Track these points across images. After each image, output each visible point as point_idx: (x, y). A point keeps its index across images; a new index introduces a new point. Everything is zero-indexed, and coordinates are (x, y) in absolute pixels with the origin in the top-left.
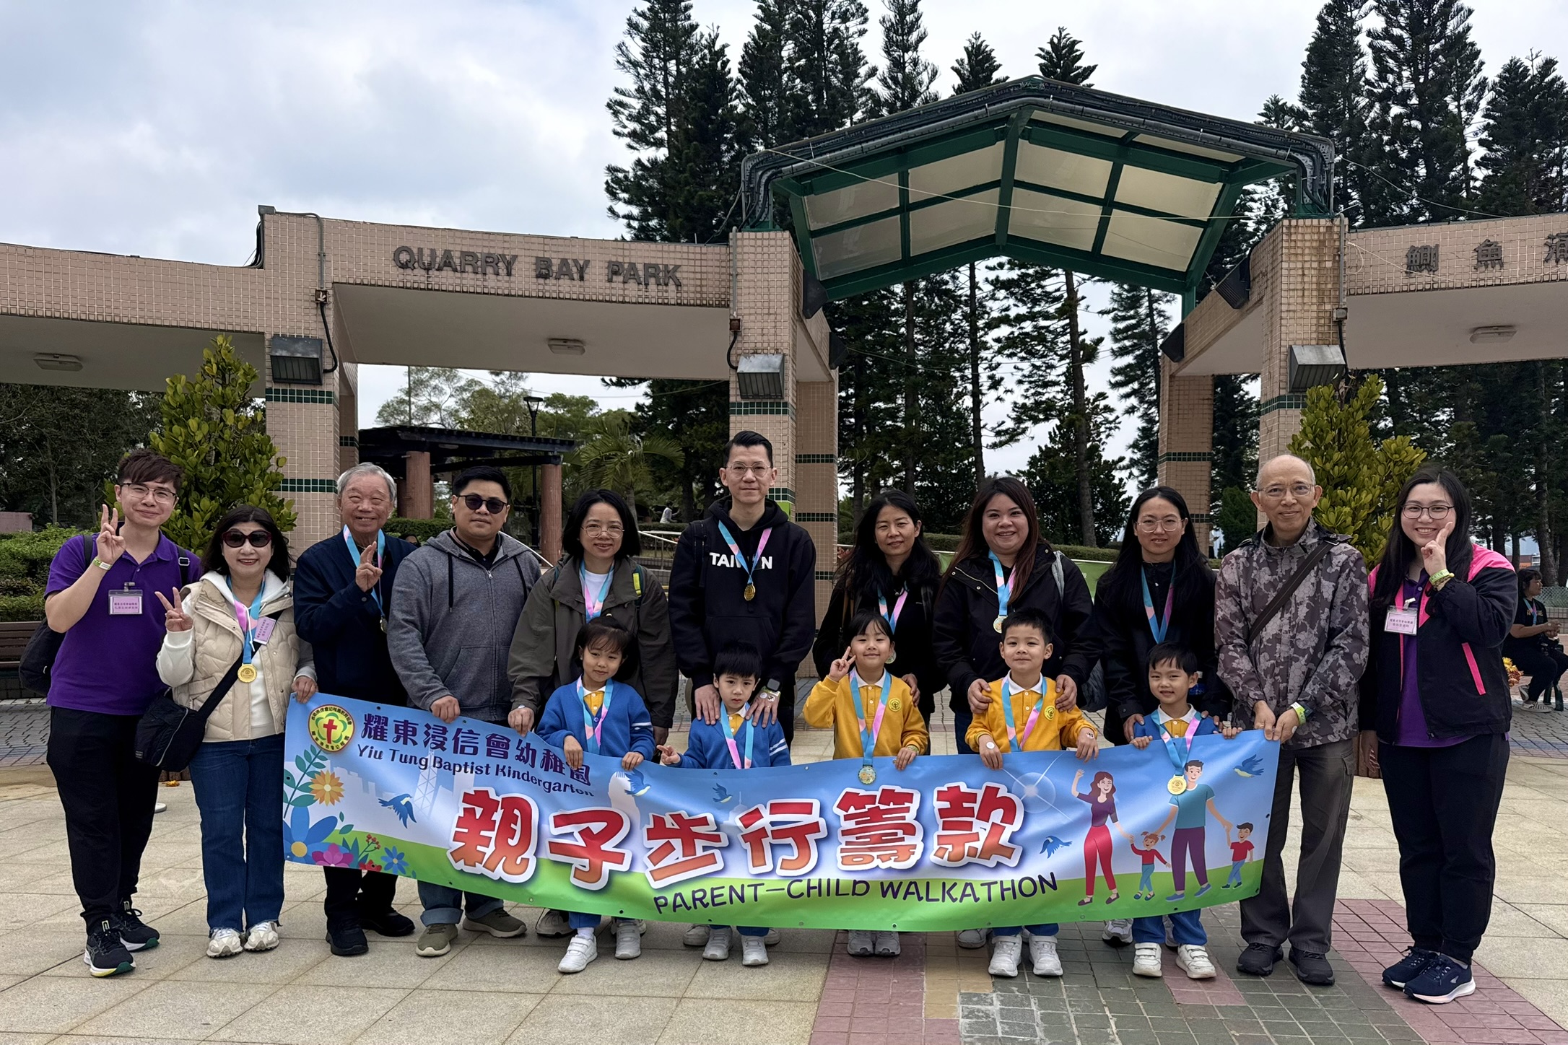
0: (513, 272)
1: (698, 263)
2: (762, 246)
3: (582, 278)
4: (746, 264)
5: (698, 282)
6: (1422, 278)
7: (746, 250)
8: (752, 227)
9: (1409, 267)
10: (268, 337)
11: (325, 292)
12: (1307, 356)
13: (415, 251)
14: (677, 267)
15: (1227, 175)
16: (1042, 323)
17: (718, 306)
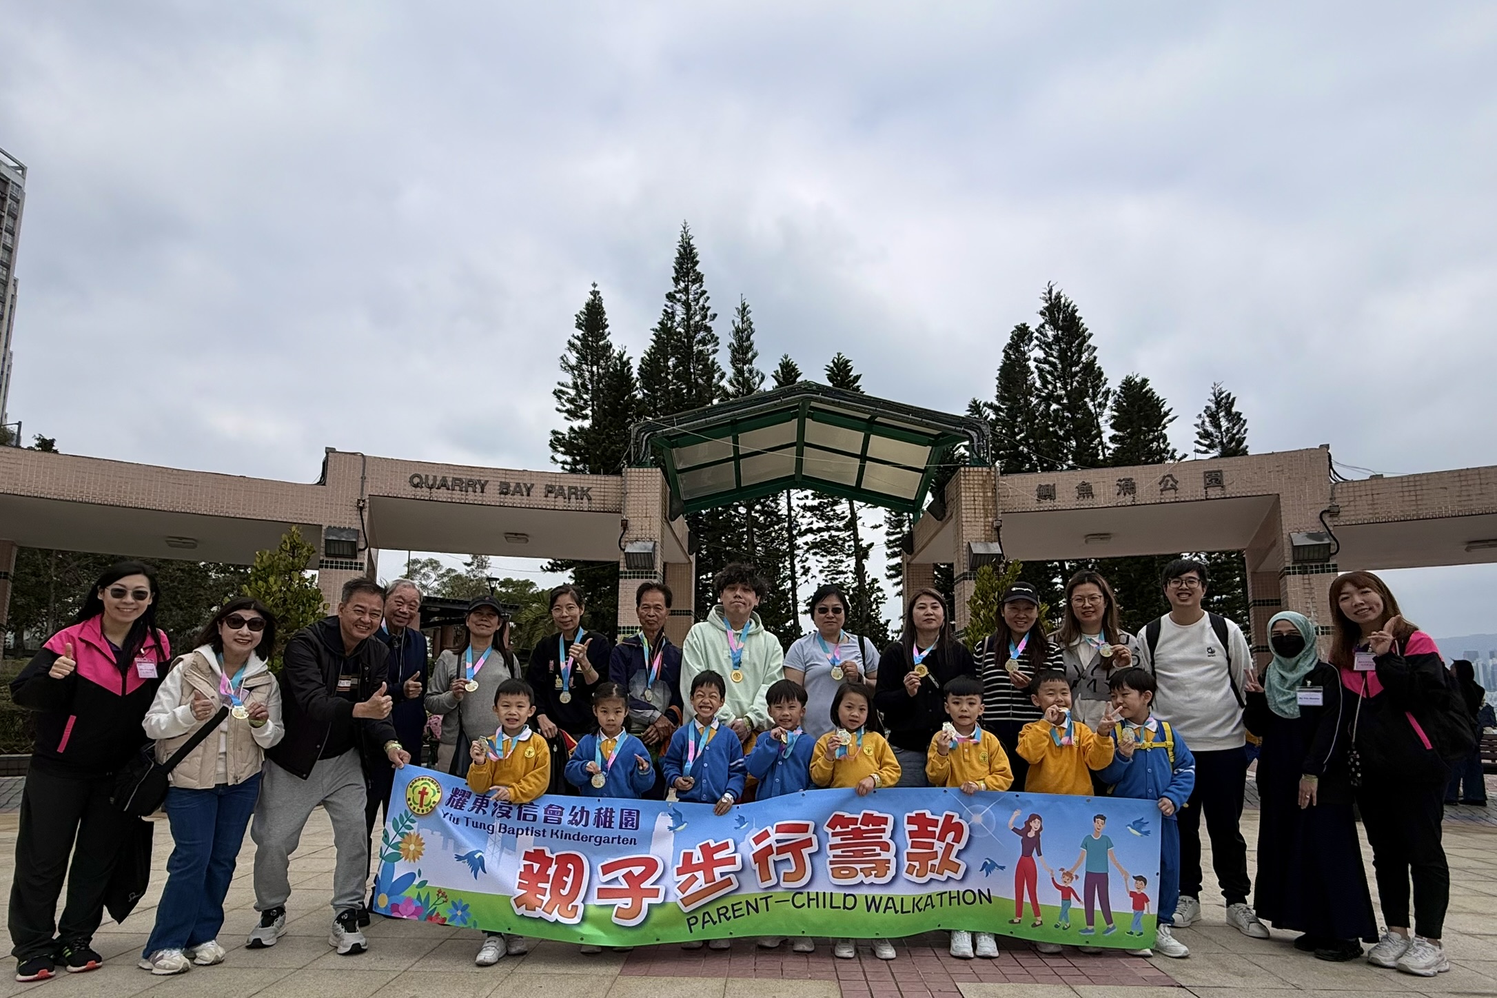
0: (485, 491)
1: (603, 486)
2: (643, 477)
3: (528, 495)
4: (632, 487)
5: (602, 498)
6: (1047, 504)
7: (632, 478)
8: (637, 465)
9: (1039, 497)
10: (324, 528)
11: (364, 501)
12: (979, 549)
13: (424, 477)
14: (589, 489)
15: (932, 442)
17: (614, 512)
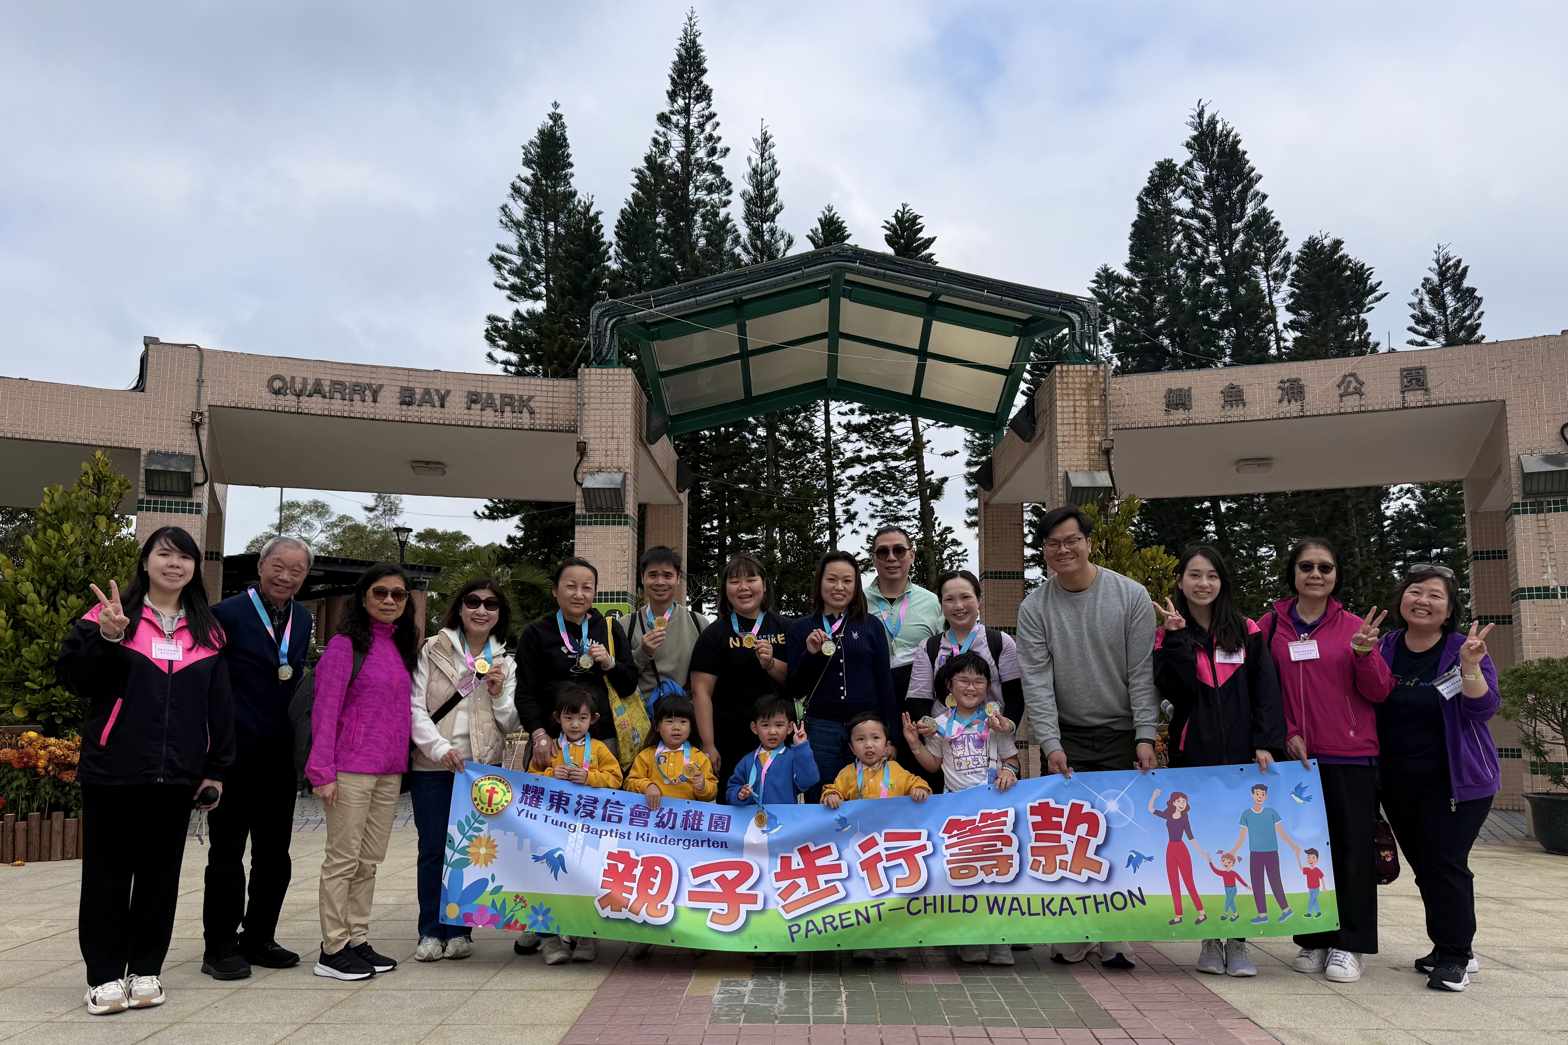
0: (379, 399)
1: (550, 394)
2: (607, 380)
3: (442, 406)
4: (592, 395)
5: (550, 411)
6: (1179, 416)
7: (592, 383)
8: (599, 364)
9: (1168, 406)
10: (144, 453)
11: (201, 414)
12: (1080, 480)
13: (288, 379)
14: (531, 398)
15: (1020, 330)
16: (893, 464)
17: (567, 431)
